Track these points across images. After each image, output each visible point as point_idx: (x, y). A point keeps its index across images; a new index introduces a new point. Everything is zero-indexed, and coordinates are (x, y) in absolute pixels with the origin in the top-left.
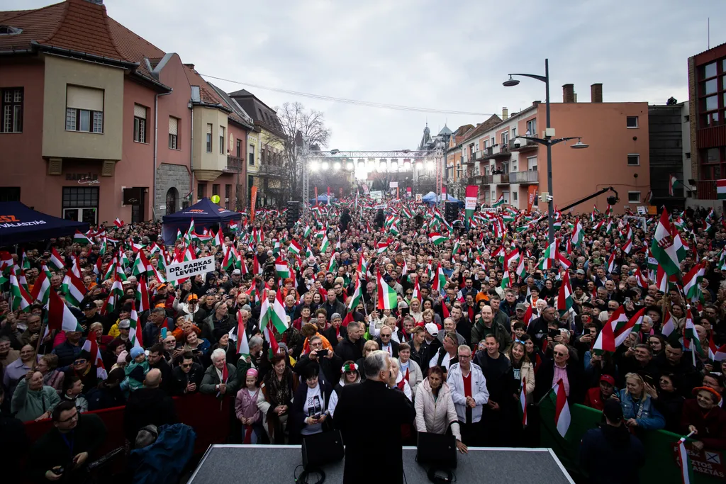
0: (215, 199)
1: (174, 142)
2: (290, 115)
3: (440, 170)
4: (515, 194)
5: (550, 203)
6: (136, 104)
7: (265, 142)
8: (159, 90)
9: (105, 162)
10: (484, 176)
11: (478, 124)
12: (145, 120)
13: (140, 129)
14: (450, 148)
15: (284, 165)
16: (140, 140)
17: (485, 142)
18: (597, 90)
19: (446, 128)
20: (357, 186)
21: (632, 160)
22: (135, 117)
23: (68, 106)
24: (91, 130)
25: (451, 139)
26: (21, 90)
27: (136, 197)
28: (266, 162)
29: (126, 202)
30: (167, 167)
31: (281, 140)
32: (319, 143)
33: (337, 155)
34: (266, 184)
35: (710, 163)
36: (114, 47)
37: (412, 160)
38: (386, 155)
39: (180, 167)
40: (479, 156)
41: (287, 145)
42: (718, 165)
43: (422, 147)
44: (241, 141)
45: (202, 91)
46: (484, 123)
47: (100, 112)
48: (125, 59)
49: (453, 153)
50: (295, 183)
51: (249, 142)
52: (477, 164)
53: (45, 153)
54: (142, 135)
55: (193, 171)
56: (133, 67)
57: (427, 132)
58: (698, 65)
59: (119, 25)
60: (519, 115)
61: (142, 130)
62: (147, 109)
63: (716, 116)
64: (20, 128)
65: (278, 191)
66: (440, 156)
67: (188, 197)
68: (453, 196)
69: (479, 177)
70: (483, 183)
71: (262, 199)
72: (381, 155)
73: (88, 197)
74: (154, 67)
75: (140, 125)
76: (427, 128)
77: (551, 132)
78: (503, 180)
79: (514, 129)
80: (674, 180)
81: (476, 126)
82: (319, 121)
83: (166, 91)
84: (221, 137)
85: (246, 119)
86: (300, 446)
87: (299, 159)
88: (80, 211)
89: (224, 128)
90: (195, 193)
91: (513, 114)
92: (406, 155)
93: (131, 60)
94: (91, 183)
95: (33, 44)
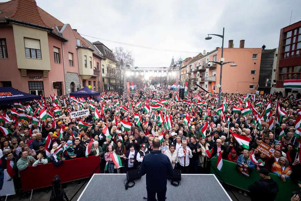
0: (90, 87)
1: (72, 63)
2: (118, 52)
3: (178, 76)
4: (206, 85)
5: (220, 88)
6: (54, 47)
7: (108, 64)
8: (63, 41)
9: (44, 71)
10: (195, 79)
11: (193, 57)
12: (58, 54)
13: (57, 58)
14: (182, 67)
15: (116, 73)
16: (57, 62)
17: (196, 64)
18: (242, 42)
19: (181, 58)
20: (145, 82)
21: (253, 72)
22: (54, 52)
23: (26, 47)
24: (37, 58)
25: (182, 63)
26: (5, 39)
27: (58, 85)
28: (109, 72)
29: (54, 88)
30: (69, 74)
31: (115, 63)
32: (130, 65)
33: (137, 69)
34: (109, 81)
35: (282, 73)
36: (42, 20)
37: (167, 72)
38: (157, 69)
39: (75, 74)
40: (193, 70)
41: (117, 65)
42: (286, 74)
43: (171, 66)
44: (98, 63)
45: (81, 41)
46: (196, 57)
47: (39, 50)
48: (47, 26)
49: (183, 69)
50: (121, 80)
51: (102, 64)
52: (192, 73)
53: (19, 67)
54: (58, 60)
55: (80, 75)
56: (51, 30)
57: (173, 60)
58: (284, 32)
59: (43, 10)
60: (210, 53)
61: (57, 57)
62: (59, 49)
63: (288, 54)
64: (7, 56)
65: (114, 84)
66: (178, 70)
67: (79, 86)
68: (182, 86)
69: (193, 79)
70: (194, 81)
71: (108, 87)
72: (155, 69)
73: (39, 85)
74: (60, 30)
75: (57, 56)
76: (173, 59)
77: (223, 60)
78: (202, 80)
79: (208, 59)
80: (268, 80)
81: (192, 58)
82: (130, 55)
83: (66, 41)
84: (90, 61)
85: (100, 54)
86: (126, 174)
87: (122, 71)
88: (37, 91)
89: (91, 57)
90: (82, 84)
91: (208, 53)
92: (164, 69)
93: (50, 27)
94: (39, 80)
95: (6, 19)
